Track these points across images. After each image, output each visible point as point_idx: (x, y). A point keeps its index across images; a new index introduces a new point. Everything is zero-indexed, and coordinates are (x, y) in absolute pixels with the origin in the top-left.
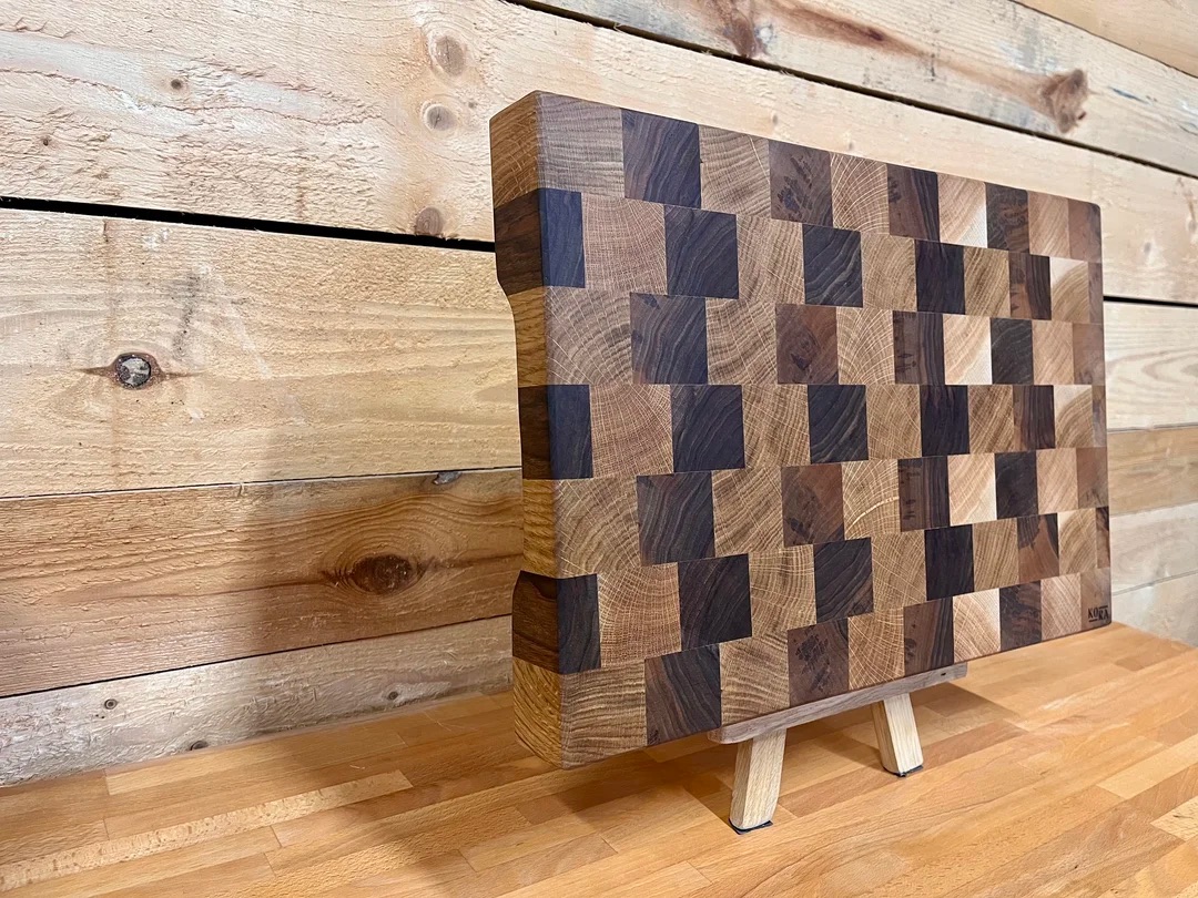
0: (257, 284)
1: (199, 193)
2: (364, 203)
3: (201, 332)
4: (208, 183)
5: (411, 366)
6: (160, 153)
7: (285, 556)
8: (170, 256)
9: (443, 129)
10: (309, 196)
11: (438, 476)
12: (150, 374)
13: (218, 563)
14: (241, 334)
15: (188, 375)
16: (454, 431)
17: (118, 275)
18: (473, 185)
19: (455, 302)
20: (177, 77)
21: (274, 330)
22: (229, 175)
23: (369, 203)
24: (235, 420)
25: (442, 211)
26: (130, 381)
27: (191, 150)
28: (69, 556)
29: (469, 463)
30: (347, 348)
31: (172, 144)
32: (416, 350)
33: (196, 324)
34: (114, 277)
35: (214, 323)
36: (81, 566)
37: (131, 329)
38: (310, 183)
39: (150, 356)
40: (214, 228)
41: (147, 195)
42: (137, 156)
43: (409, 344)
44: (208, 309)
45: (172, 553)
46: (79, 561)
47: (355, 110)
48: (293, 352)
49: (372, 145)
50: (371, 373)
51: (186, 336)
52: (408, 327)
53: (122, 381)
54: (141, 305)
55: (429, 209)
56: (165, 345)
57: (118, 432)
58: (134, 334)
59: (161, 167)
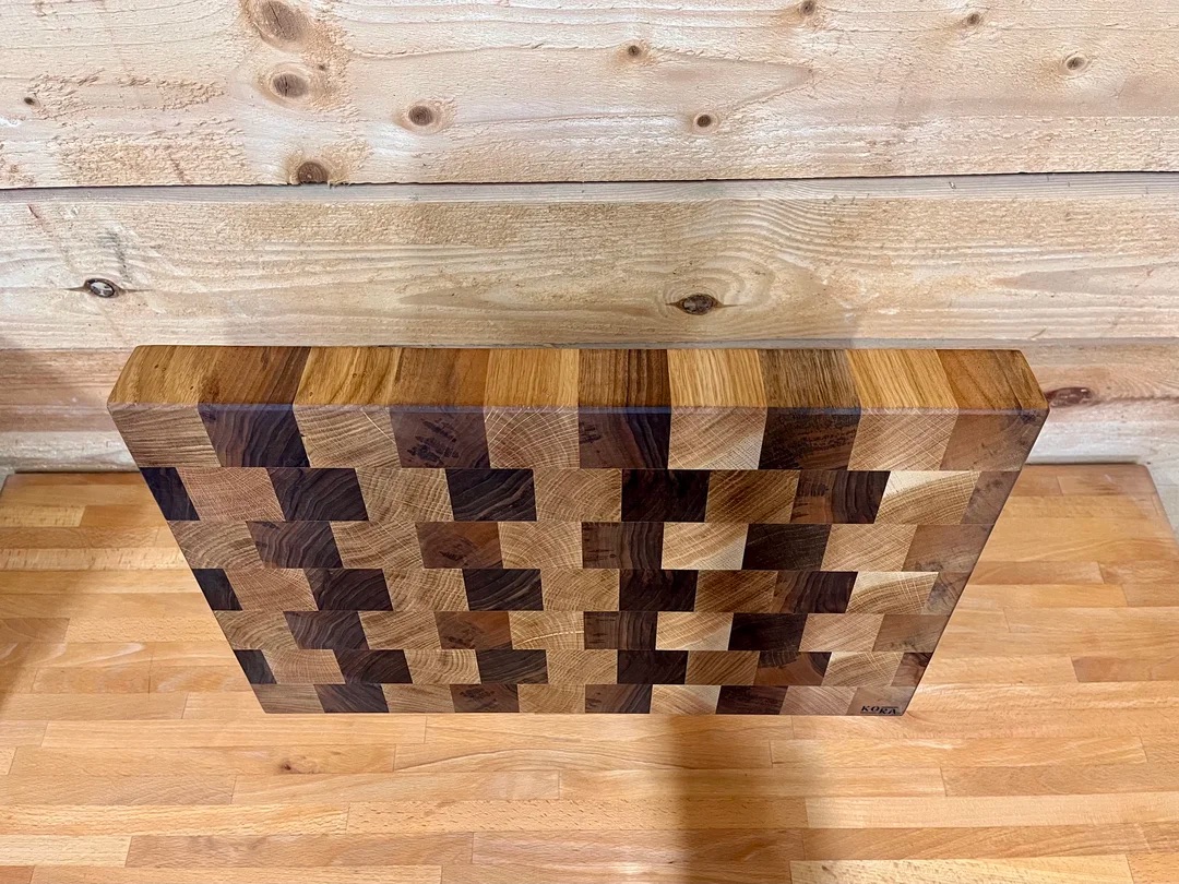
3: (137, 266)
4: (93, 166)
5: (326, 282)
8: (87, 222)
9: (296, 96)
10: (183, 165)
12: (113, 291)
15: (142, 291)
16: (385, 322)
19: (354, 238)
20: (26, 96)
23: (243, 165)
25: (322, 164)
26: (101, 294)
27: (67, 146)
30: (261, 272)
32: (328, 273)
33: (130, 262)
34: (55, 237)
35: (143, 260)
37: (85, 266)
38: (180, 154)
39: (108, 281)
41: (53, 178)
43: (318, 268)
44: (133, 252)
48: (217, 276)
49: (224, 119)
50: (292, 287)
51: (127, 268)
52: (313, 257)
53: (97, 294)
55: (307, 164)
56: (115, 274)
57: (110, 320)
59: (53, 160)
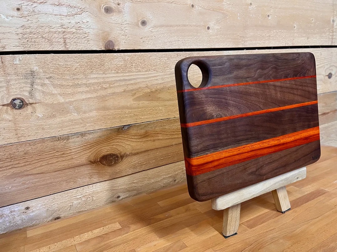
0: (54, 71)
1: (30, 44)
2: (87, 41)
3: (38, 89)
4: (33, 40)
5: (109, 93)
6: (16, 32)
7: (77, 157)
8: (24, 65)
9: (110, 14)
10: (68, 41)
11: (123, 127)
12: (23, 104)
13: (55, 162)
14: (51, 88)
15: (36, 103)
16: (127, 112)
17: (8, 73)
18: (123, 31)
19: (121, 70)
20: (18, 7)
21: (62, 86)
22: (40, 37)
24: (54, 116)
25: (113, 41)
26: (17, 107)
27: (26, 30)
28: (6, 164)
29: (133, 122)
30: (87, 89)
31: (20, 29)
32: (111, 87)
33: (36, 87)
34: (7, 74)
35: (41, 86)
36: (10, 167)
37: (15, 90)
38: (67, 36)
39: (22, 99)
40: (37, 55)
41: (14, 46)
42: (9, 34)
43: (108, 85)
44: (39, 81)
45: (39, 160)
46: (10, 166)
47: (79, 10)
48: (70, 92)
49: (86, 21)
50: (97, 96)
51: (33, 90)
52: (106, 80)
53: (14, 107)
54: (17, 82)
55: (109, 41)
56: (27, 94)
57: (15, 124)
58: (16, 92)
59: (17, 37)
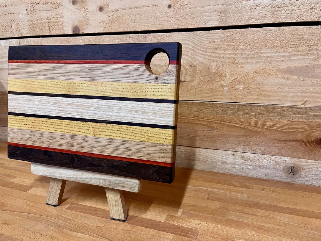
1: (33, 31)
2: (61, 28)
4: (34, 29)
6: (26, 24)
10: (51, 28)
20: (27, 8)
22: (37, 26)
23: (63, 27)
25: (79, 27)
27: (30, 23)
38: (51, 24)
41: (26, 33)
42: (23, 26)
49: (61, 13)
55: (76, 27)
59: (27, 27)
